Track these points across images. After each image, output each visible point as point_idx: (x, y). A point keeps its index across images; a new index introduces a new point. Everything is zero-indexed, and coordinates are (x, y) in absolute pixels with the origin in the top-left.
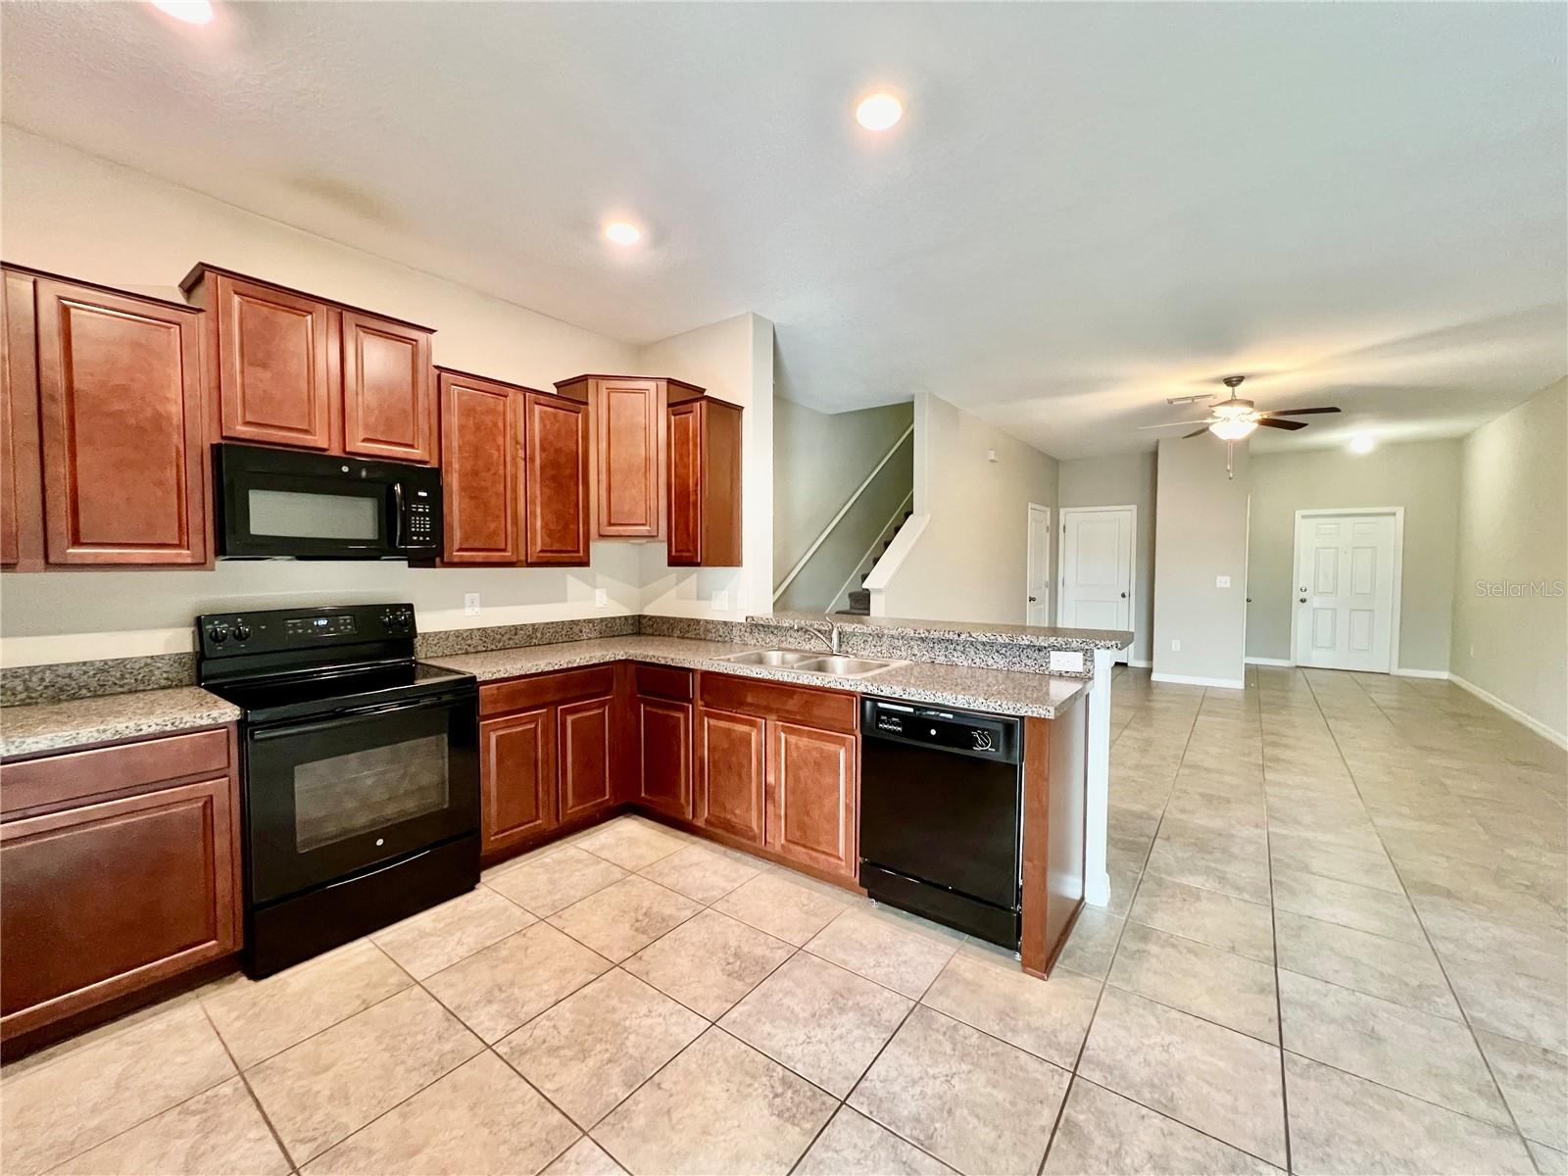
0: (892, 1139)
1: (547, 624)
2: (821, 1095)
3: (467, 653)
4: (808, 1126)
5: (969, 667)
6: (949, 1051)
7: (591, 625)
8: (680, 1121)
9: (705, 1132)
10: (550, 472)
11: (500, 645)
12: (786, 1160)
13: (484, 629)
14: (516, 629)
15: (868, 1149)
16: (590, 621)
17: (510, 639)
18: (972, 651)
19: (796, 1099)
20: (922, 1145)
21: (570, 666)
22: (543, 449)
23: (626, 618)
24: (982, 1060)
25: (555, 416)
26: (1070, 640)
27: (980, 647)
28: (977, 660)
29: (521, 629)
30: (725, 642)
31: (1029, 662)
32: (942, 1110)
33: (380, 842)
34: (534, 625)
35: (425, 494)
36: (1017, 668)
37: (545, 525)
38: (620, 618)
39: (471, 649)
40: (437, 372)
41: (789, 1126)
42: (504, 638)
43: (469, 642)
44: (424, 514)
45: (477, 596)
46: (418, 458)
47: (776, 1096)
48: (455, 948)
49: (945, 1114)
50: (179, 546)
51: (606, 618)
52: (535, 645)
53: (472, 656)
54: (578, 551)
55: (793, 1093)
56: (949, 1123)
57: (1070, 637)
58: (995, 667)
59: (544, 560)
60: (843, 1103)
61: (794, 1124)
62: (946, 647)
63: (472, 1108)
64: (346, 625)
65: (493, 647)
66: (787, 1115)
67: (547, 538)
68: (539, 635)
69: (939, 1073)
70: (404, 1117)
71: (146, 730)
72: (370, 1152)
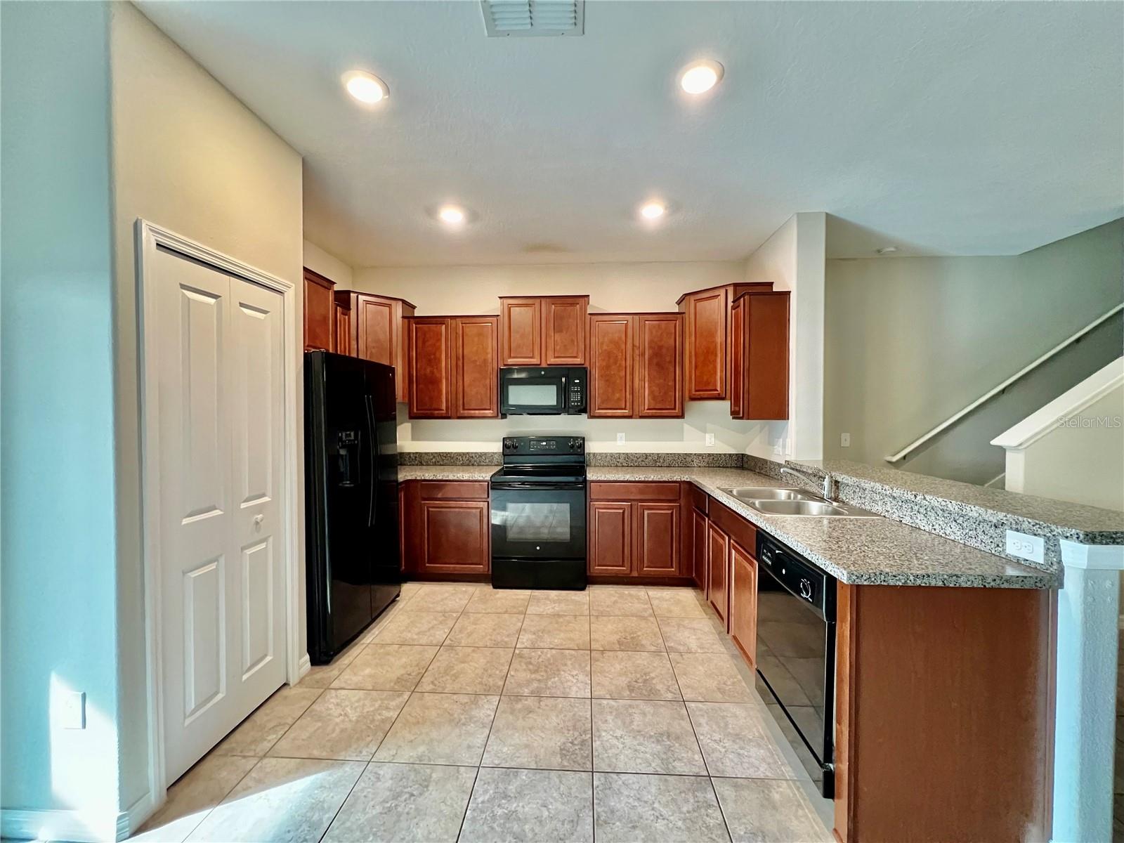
0: (589, 804)
1: (668, 454)
2: (588, 760)
3: (617, 466)
4: (566, 764)
5: (930, 533)
6: (685, 809)
7: (700, 458)
8: (529, 718)
9: (531, 729)
10: (655, 361)
11: (636, 464)
12: (540, 764)
13: (627, 454)
14: (647, 456)
15: (573, 796)
16: (700, 455)
17: (642, 461)
18: (932, 514)
19: (577, 752)
20: (597, 820)
21: (646, 479)
22: (650, 347)
23: (730, 455)
24: (698, 833)
25: (659, 325)
26: (1020, 519)
27: (940, 513)
28: (937, 527)
29: (650, 456)
30: (778, 480)
31: (985, 538)
32: (631, 822)
33: (538, 548)
34: (658, 454)
35: (578, 381)
36: (972, 543)
37: (651, 392)
38: (725, 455)
39: (619, 464)
40: (589, 316)
41: (559, 756)
42: (639, 460)
43: (618, 460)
44: (577, 391)
46: (579, 363)
47: (572, 743)
48: (549, 609)
49: (630, 825)
50: (490, 409)
51: (713, 454)
52: (659, 466)
53: (620, 468)
54: (675, 409)
55: (579, 749)
56: (626, 829)
57: (1021, 516)
58: (952, 537)
59: (650, 414)
60: (593, 772)
61: (561, 758)
62: (912, 508)
63: (488, 662)
64: (553, 445)
65: (632, 464)
66: (564, 752)
67: (652, 401)
68: (661, 461)
69: (659, 810)
70: (473, 651)
71: (465, 478)
72: (457, 654)
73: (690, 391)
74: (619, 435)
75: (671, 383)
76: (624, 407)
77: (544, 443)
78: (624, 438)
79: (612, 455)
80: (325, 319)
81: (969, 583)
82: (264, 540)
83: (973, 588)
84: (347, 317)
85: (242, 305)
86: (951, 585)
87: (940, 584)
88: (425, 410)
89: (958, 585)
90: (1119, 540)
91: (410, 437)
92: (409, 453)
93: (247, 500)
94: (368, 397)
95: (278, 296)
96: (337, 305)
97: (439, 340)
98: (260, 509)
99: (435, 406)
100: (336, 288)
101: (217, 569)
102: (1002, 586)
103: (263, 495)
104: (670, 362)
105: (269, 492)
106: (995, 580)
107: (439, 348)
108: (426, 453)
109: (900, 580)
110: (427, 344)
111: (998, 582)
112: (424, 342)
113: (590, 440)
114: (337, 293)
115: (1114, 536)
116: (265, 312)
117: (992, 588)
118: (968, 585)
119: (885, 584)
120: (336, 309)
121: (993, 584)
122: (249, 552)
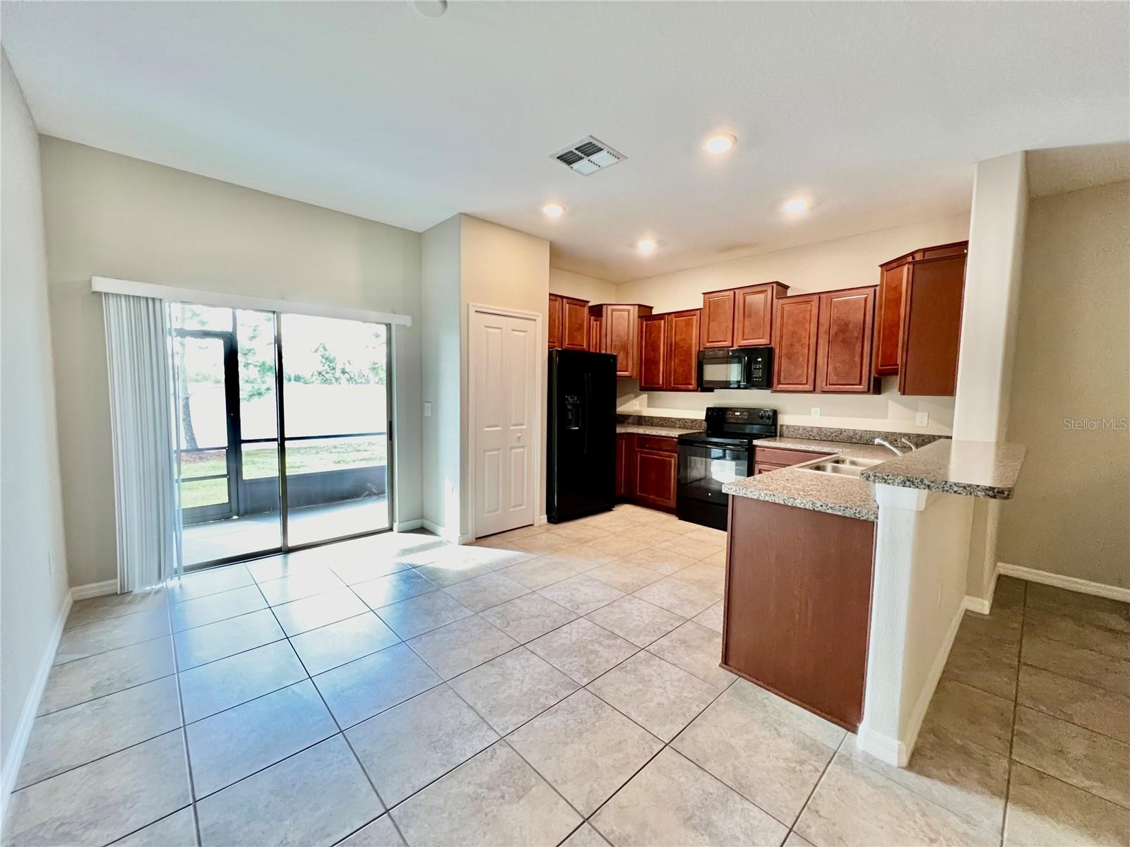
3: (809, 439)
13: (820, 428)
14: (841, 431)
17: (836, 436)
29: (845, 431)
34: (854, 430)
35: (761, 360)
39: (811, 437)
42: (833, 435)
43: (811, 433)
44: (759, 369)
45: (819, 409)
50: (691, 384)
65: (825, 439)
73: (877, 365)
74: (813, 409)
75: (857, 359)
76: (805, 382)
77: (738, 414)
78: (819, 413)
79: (804, 428)
80: (581, 326)
81: (802, 505)
82: (523, 447)
83: (805, 509)
84: (598, 322)
85: (513, 330)
86: (790, 504)
87: (782, 502)
88: (649, 384)
89: (794, 505)
90: (890, 481)
91: (646, 404)
92: (645, 417)
93: (514, 425)
94: (588, 375)
95: (533, 322)
96: (591, 315)
97: (660, 332)
98: (521, 431)
99: (655, 381)
100: (590, 304)
101: (499, 454)
102: (828, 511)
103: (522, 425)
104: (857, 338)
105: (526, 423)
106: (822, 506)
107: (659, 337)
108: (656, 418)
109: (755, 495)
110: (652, 336)
111: (824, 507)
112: (650, 335)
113: (784, 413)
114: (591, 308)
115: (886, 477)
116: (526, 332)
117: (819, 512)
118: (802, 506)
119: (745, 496)
120: (590, 318)
121: (820, 508)
122: (514, 451)
